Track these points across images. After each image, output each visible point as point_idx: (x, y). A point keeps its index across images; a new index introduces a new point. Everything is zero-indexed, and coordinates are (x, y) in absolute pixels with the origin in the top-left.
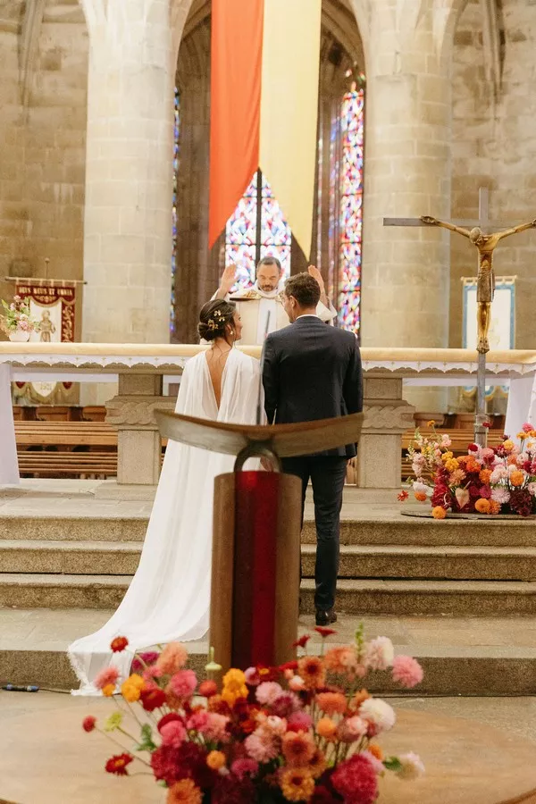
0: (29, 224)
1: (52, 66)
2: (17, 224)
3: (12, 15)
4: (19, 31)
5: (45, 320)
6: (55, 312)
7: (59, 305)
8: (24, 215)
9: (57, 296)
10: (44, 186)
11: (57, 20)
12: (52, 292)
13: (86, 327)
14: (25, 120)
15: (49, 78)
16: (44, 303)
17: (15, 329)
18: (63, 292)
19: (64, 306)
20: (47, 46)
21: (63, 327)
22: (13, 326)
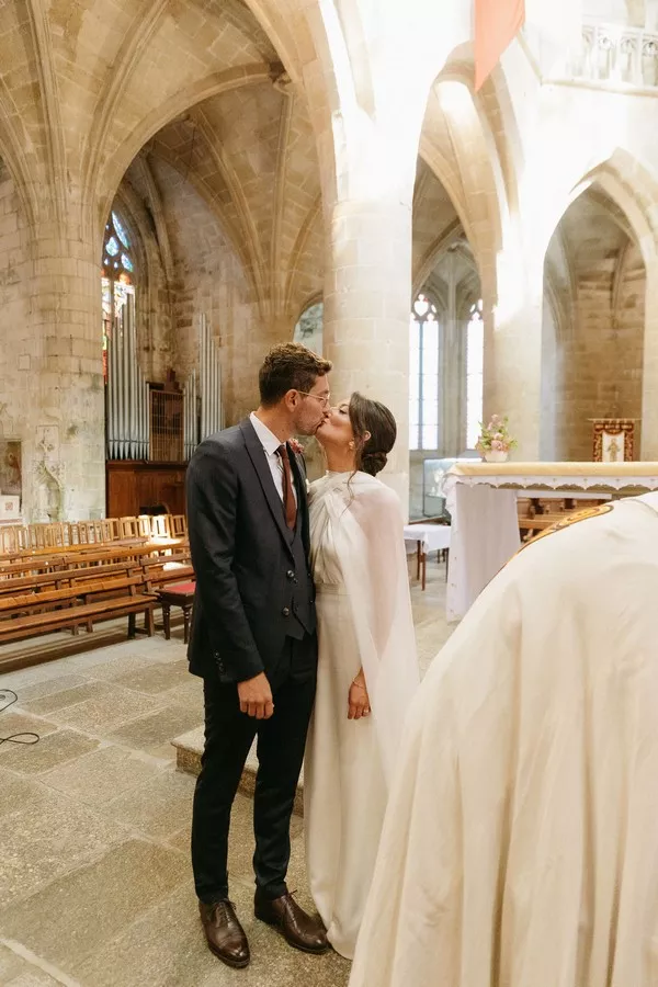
0: (617, 393)
1: (630, 305)
2: (610, 393)
3: (606, 280)
4: (611, 289)
5: (613, 444)
6: (620, 439)
7: (623, 434)
8: (614, 388)
9: (621, 429)
10: (625, 372)
11: (634, 279)
12: (617, 427)
13: (644, 449)
14: (614, 338)
15: (628, 312)
16: (612, 433)
17: (491, 449)
18: (625, 427)
19: (626, 435)
20: (627, 295)
21: (626, 448)
22: (487, 446)
